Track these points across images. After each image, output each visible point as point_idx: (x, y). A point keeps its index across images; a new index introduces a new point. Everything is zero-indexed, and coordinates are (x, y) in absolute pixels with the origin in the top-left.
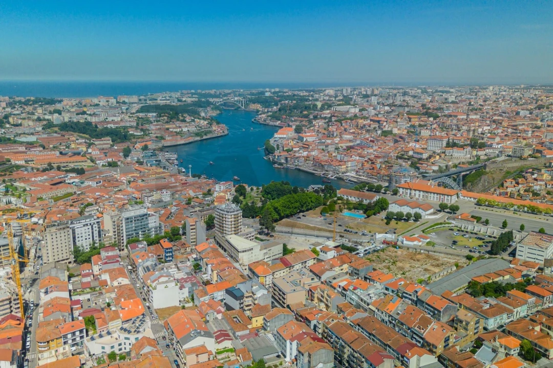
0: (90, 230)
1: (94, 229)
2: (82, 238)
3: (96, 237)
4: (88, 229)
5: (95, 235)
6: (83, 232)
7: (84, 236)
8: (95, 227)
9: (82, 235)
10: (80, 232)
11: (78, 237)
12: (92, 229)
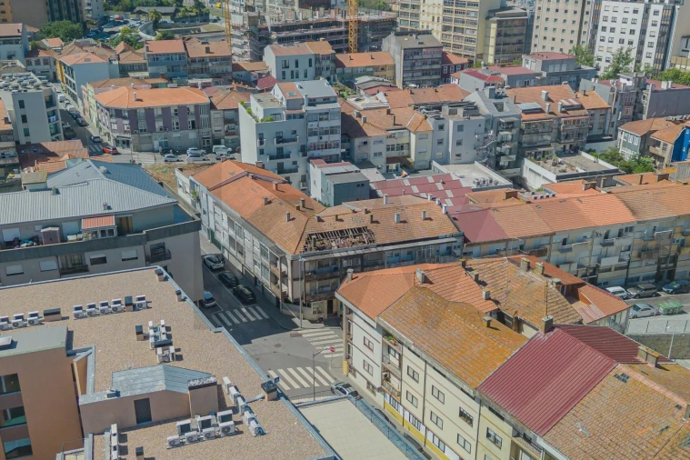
0: (639, 17)
1: (652, 17)
2: (612, 35)
3: (651, 45)
4: (636, 12)
5: (648, 39)
6: (620, 16)
7: (618, 30)
8: (656, 13)
9: (613, 25)
10: (610, 15)
11: (604, 29)
12: (646, 17)
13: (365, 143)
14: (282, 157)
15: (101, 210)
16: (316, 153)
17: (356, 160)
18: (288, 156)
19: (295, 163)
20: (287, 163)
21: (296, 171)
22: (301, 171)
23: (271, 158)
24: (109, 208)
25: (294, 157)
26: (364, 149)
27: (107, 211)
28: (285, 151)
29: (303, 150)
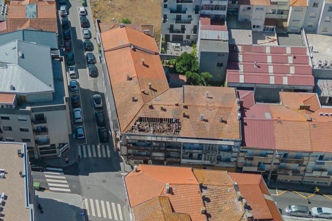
13: (249, 8)
14: (180, 12)
15: (8, 90)
16: (207, 12)
17: (239, 19)
18: (185, 12)
19: (190, 16)
20: (184, 16)
21: (189, 22)
22: (193, 23)
23: (172, 12)
24: (14, 89)
25: (189, 13)
26: (247, 13)
27: (12, 91)
28: (183, 9)
29: (197, 10)
